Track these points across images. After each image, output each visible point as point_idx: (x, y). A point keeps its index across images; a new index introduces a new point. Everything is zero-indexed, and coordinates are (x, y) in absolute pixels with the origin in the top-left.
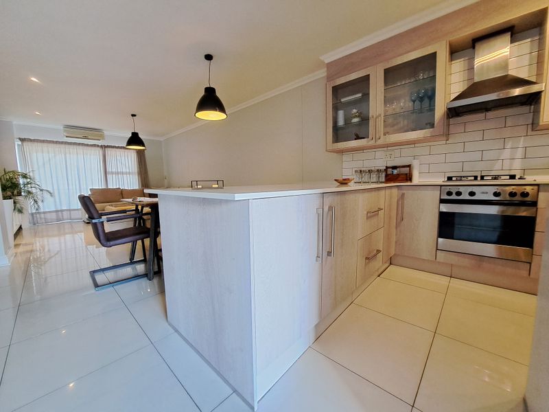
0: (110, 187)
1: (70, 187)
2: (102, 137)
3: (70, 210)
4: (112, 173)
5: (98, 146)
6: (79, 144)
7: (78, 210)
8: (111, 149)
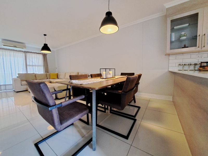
0: (29, 72)
1: (6, 72)
2: (25, 47)
3: (5, 85)
4: (30, 66)
5: (22, 51)
6: (11, 50)
7: (10, 85)
8: (29, 53)
